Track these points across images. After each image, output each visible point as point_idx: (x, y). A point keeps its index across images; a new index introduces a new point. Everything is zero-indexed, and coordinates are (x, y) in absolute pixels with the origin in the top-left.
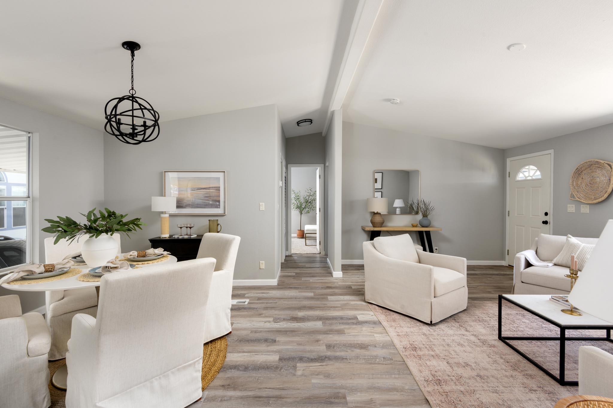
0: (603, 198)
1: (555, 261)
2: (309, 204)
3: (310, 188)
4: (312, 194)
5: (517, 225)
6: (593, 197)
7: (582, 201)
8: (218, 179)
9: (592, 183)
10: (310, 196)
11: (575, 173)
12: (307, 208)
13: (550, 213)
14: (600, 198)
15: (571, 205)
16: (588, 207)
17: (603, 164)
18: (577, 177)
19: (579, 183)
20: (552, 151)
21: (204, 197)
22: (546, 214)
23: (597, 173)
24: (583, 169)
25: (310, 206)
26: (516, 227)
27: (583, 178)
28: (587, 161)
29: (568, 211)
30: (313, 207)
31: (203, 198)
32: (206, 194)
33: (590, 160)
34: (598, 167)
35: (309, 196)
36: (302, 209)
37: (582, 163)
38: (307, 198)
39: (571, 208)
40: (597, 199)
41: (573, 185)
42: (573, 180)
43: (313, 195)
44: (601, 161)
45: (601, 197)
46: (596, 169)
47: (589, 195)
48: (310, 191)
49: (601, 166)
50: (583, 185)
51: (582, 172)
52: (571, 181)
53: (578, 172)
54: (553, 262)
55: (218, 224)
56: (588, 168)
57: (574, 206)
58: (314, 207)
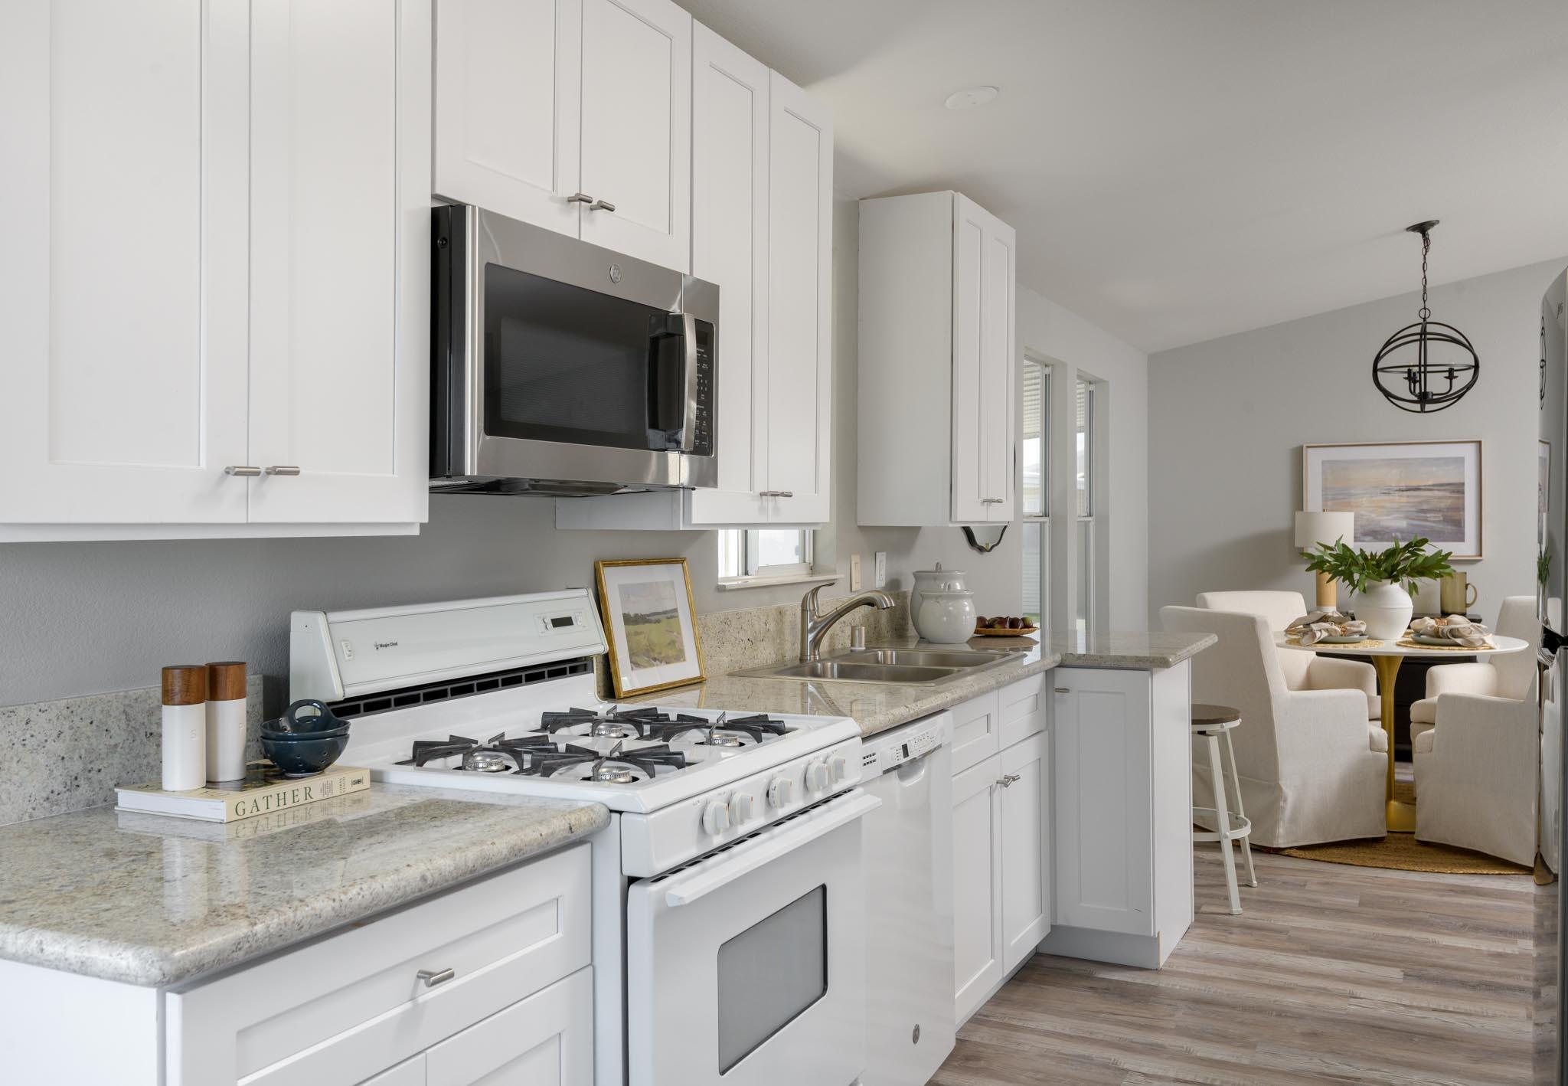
8: (1460, 461)
21: (1417, 512)
31: (1415, 514)
32: (1420, 503)
55: (1467, 585)
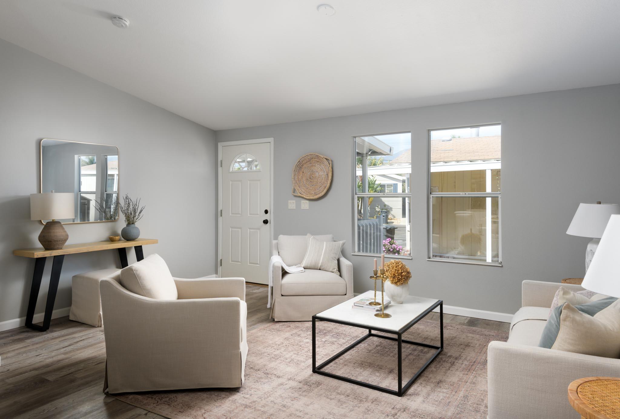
0: (323, 194)
1: (304, 264)
5: (232, 228)
6: (313, 192)
7: (304, 197)
9: (312, 177)
11: (297, 166)
13: (271, 210)
14: (319, 193)
15: (292, 201)
16: (308, 202)
17: (323, 159)
18: (298, 171)
19: (300, 177)
20: (271, 140)
22: (266, 212)
23: (316, 168)
24: (304, 163)
26: (231, 230)
27: (303, 172)
28: (308, 154)
29: (289, 208)
33: (311, 154)
34: (317, 161)
37: (303, 156)
39: (292, 204)
40: (317, 194)
41: (294, 178)
42: (295, 174)
44: (321, 156)
45: (321, 192)
46: (316, 163)
47: (309, 190)
49: (320, 161)
50: (304, 179)
51: (302, 165)
52: (293, 175)
53: (300, 166)
54: (303, 266)
56: (308, 161)
57: (294, 201)
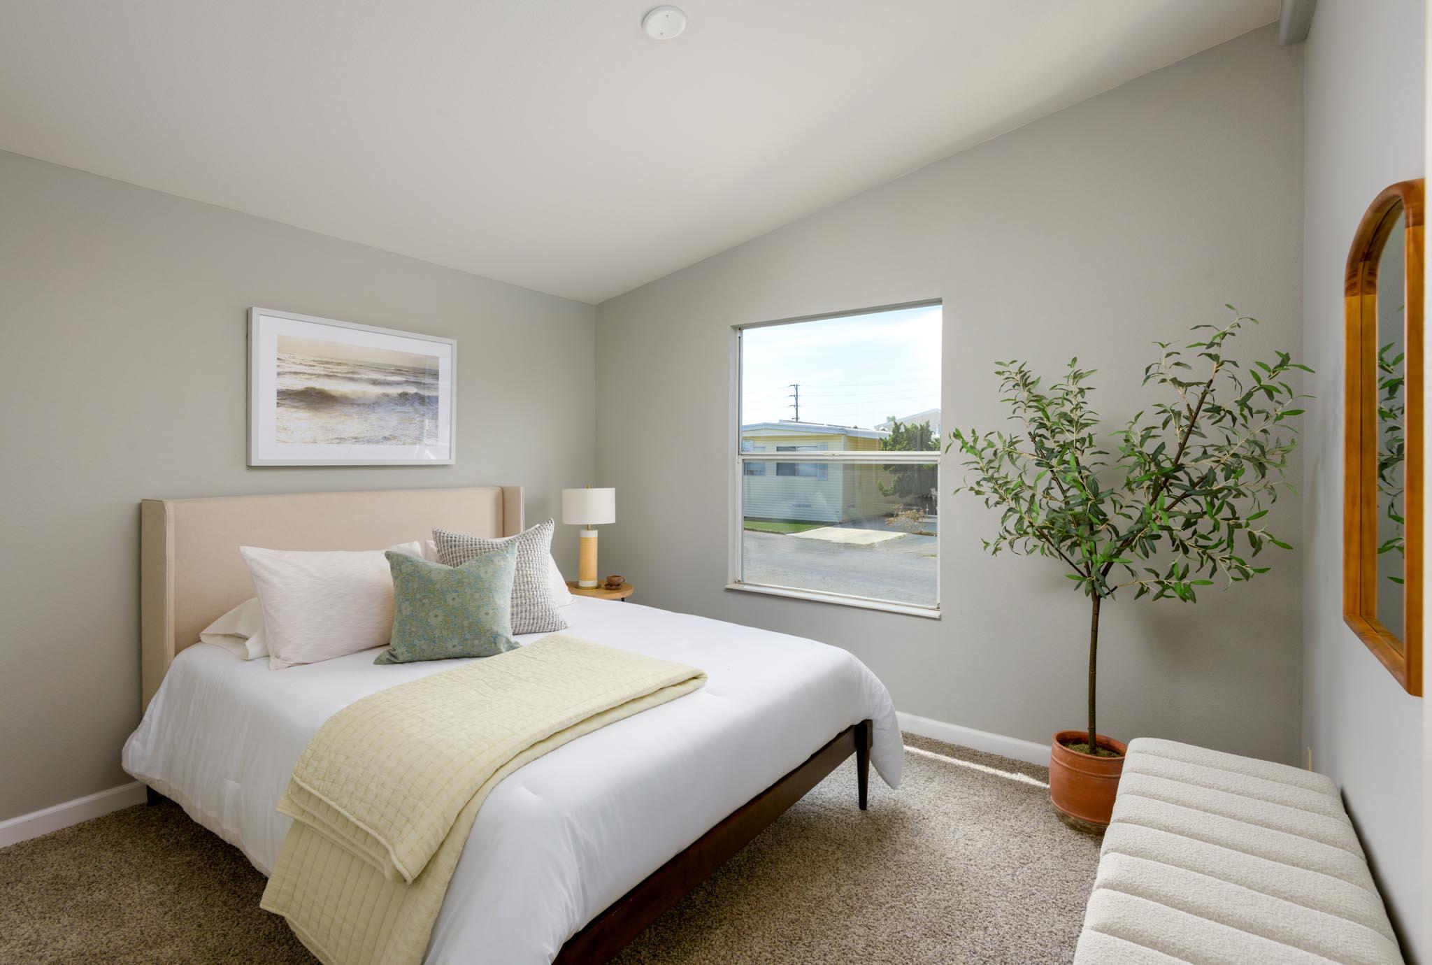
2: (1189, 506)
3: (1206, 336)
4: (1226, 396)
10: (1204, 421)
12: (1164, 544)
25: (1204, 525)
30: (1240, 536)
35: (1193, 417)
36: (1105, 544)
38: (1172, 437)
43: (1243, 403)
48: (1202, 370)
58: (1255, 543)
